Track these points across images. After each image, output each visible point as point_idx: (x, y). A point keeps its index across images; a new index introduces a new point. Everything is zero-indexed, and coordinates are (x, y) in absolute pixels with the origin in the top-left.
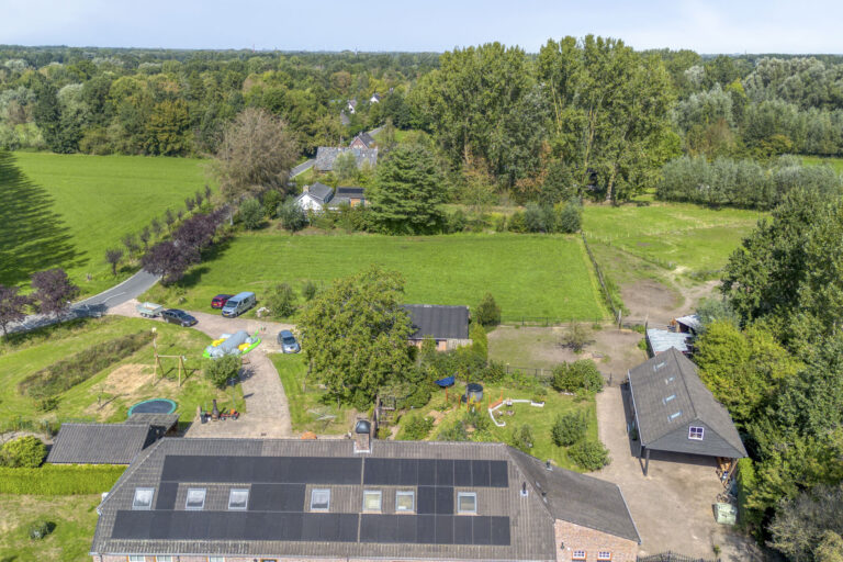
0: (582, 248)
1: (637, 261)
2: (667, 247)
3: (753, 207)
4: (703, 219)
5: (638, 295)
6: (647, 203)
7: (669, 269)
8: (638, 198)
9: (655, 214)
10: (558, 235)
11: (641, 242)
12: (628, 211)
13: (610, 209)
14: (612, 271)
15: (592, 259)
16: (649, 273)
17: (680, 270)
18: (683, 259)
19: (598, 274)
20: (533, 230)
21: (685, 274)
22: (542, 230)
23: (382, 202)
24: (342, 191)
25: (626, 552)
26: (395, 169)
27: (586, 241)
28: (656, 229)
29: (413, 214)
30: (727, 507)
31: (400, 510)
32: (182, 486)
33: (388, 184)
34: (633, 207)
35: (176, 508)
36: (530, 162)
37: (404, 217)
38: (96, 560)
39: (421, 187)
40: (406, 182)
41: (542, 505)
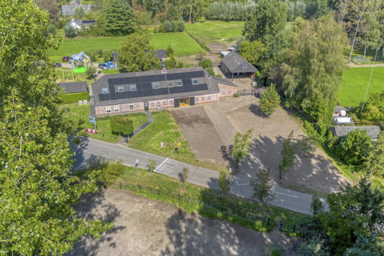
0: (188, 36)
1: (208, 38)
2: (216, 34)
3: (240, 20)
4: (225, 25)
5: (212, 46)
6: (203, 22)
7: (219, 39)
8: (200, 20)
9: (209, 25)
10: (177, 33)
11: (206, 32)
12: (198, 24)
13: (191, 24)
14: (201, 40)
15: (193, 38)
16: (214, 41)
17: (223, 39)
18: (223, 36)
19: (198, 42)
20: (168, 32)
21: (225, 40)
22: (171, 31)
23: (109, 22)
24: (84, 22)
25: (234, 91)
26: (113, 8)
27: (188, 34)
28: (211, 29)
29: (123, 26)
30: (255, 83)
31: (178, 86)
32: (115, 86)
33: (110, 15)
34: (199, 23)
35: (116, 92)
36: (161, 6)
37: (119, 28)
38: (96, 108)
39: (125, 15)
40: (118, 13)
41: (214, 80)
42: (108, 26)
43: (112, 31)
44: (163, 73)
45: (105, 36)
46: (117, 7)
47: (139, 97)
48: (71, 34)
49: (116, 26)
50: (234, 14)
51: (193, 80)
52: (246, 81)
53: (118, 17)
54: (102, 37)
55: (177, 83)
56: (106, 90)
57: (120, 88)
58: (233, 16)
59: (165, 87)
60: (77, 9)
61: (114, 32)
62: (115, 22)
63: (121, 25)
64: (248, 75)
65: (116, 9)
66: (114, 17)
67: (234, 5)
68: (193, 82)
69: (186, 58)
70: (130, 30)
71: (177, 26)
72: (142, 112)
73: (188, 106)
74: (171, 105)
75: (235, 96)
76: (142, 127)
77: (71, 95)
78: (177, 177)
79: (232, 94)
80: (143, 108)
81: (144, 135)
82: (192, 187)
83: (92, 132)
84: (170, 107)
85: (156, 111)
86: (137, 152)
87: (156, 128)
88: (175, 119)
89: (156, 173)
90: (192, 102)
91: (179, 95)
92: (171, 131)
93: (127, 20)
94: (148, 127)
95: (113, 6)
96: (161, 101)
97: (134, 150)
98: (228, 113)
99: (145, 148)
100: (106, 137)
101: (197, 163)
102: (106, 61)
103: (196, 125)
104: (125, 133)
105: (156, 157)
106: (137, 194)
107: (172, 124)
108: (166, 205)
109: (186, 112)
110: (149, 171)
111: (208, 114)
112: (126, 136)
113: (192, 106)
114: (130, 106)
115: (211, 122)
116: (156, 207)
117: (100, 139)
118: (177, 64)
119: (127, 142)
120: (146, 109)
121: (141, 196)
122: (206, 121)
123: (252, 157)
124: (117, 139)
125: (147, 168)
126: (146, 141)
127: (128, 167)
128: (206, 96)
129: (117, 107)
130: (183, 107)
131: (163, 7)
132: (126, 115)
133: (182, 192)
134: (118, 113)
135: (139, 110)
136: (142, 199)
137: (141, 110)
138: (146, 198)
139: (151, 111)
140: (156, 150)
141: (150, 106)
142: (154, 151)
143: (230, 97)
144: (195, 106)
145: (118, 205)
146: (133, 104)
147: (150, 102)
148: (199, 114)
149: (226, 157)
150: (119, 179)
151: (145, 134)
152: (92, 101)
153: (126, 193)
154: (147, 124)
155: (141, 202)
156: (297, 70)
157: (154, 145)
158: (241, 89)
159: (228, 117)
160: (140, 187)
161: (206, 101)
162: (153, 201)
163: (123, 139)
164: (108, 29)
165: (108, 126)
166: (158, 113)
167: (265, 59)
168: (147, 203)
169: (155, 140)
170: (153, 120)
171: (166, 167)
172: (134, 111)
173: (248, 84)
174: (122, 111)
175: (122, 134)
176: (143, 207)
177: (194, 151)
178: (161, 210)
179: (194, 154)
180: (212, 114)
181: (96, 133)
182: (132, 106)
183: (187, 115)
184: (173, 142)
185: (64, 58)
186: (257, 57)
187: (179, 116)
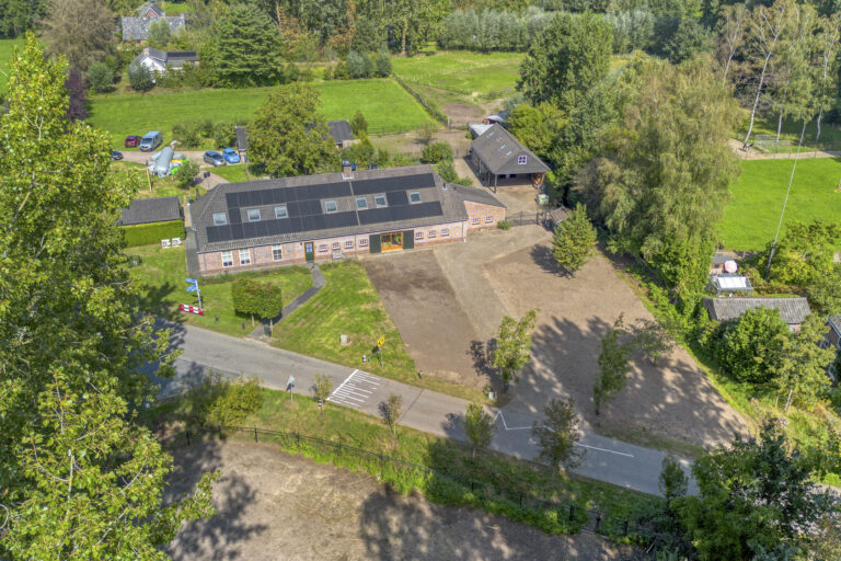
0: (400, 87)
1: (443, 91)
2: (461, 81)
3: (513, 50)
4: (481, 61)
5: (452, 111)
6: (433, 53)
7: (467, 94)
8: (424, 49)
9: (444, 61)
10: (375, 79)
11: (439, 78)
12: (419, 59)
13: (405, 58)
14: (427, 97)
15: (411, 92)
16: (454, 98)
17: (475, 94)
18: (475, 87)
19: (420, 101)
20: (356, 77)
21: (480, 97)
22: (362, 76)
23: (226, 58)
24: (171, 55)
25: (499, 215)
26: (234, 26)
27: (400, 82)
28: (448, 70)
29: (257, 66)
30: (543, 196)
31: (379, 206)
32: (242, 209)
33: (230, 41)
34: (423, 56)
35: (243, 222)
36: (339, 19)
37: (249, 70)
38: (201, 258)
39: (260, 41)
40: (246, 38)
41: (455, 193)
42: (224, 66)
43: (233, 76)
44: (345, 178)
45: (217, 87)
46: (244, 25)
47: (295, 231)
48: (143, 83)
49: (241, 66)
50: (499, 38)
51: (410, 193)
52: (525, 193)
53: (247, 45)
54: (211, 90)
55: (378, 201)
56: (221, 218)
57: (252, 214)
58: (498, 41)
59: (349, 209)
60: (155, 25)
61: (237, 79)
62: (238, 57)
63: (251, 63)
64: (529, 178)
65: (241, 29)
66: (237, 45)
67: (498, 18)
68: (410, 199)
69: (395, 138)
70: (273, 75)
71: (374, 64)
72: (300, 264)
73: (399, 251)
74: (363, 248)
75: (502, 226)
76: (301, 300)
77: (146, 228)
78: (376, 412)
79: (495, 223)
80: (303, 256)
81: (306, 317)
82: (409, 435)
83: (191, 311)
84: (360, 253)
85: (330, 261)
86: (290, 357)
87: (331, 301)
88: (373, 280)
89: (331, 404)
90: (408, 240)
91: (380, 228)
92: (363, 307)
93: (264, 53)
94: (313, 298)
95: (235, 23)
96: (342, 241)
97: (284, 351)
98: (486, 265)
99: (309, 346)
100: (223, 323)
101: (419, 381)
102: (220, 147)
103: (417, 294)
104: (265, 315)
105: (330, 368)
106: (291, 452)
107: (366, 291)
108: (354, 476)
109: (394, 263)
110: (316, 399)
111: (443, 267)
112: (265, 321)
113: (410, 251)
114: (275, 252)
115: (450, 287)
116: (332, 481)
117: (208, 328)
118: (376, 153)
119: (269, 333)
120: (310, 257)
121: (300, 458)
122: (439, 285)
123: (538, 366)
124: (248, 327)
125: (312, 394)
126: (310, 333)
127: (271, 392)
128: (438, 228)
129: (245, 255)
130: (390, 252)
131: (345, 21)
132: (266, 273)
133: (387, 448)
134: (249, 267)
135: (293, 261)
136: (302, 464)
137: (299, 260)
138: (310, 461)
139: (321, 262)
140: (331, 352)
141: (316, 251)
142: (327, 355)
143: (491, 228)
144: (416, 249)
145: (251, 477)
146: (280, 247)
147: (317, 243)
148: (424, 268)
149: (481, 366)
150: (251, 418)
151: (307, 314)
152: (191, 240)
153: (267, 449)
154: (310, 292)
155: (299, 471)
156: (632, 176)
157: (327, 341)
158: (514, 211)
159: (487, 274)
160: (298, 437)
161: (438, 238)
162: (324, 468)
163: (260, 327)
164: (224, 71)
165: (228, 297)
166: (336, 266)
167: (565, 145)
168: (312, 473)
169: (328, 329)
170: (323, 282)
171: (353, 389)
172: (282, 262)
173: (529, 200)
174: (258, 262)
175: (257, 317)
176: (305, 481)
177: (414, 354)
178: (343, 487)
179: (412, 361)
180: (452, 269)
181: (201, 313)
182: (280, 251)
183: (397, 271)
184: (367, 333)
185: (128, 140)
186: (548, 141)
187: (381, 274)
